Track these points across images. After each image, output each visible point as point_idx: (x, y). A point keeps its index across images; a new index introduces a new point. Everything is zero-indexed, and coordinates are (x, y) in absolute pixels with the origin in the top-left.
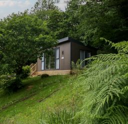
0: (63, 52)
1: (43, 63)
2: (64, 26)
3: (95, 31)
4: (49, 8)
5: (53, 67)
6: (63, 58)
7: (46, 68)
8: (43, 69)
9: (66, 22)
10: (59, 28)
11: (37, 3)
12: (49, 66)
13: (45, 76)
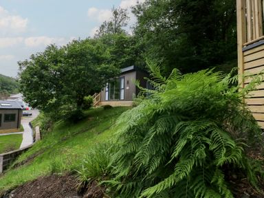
0: (128, 82)
1: (107, 93)
2: (130, 53)
3: (161, 61)
4: (116, 32)
5: (118, 97)
6: (128, 88)
7: (111, 98)
8: (107, 99)
9: (133, 49)
10: (125, 55)
11: (103, 26)
12: (114, 96)
13: (108, 108)
